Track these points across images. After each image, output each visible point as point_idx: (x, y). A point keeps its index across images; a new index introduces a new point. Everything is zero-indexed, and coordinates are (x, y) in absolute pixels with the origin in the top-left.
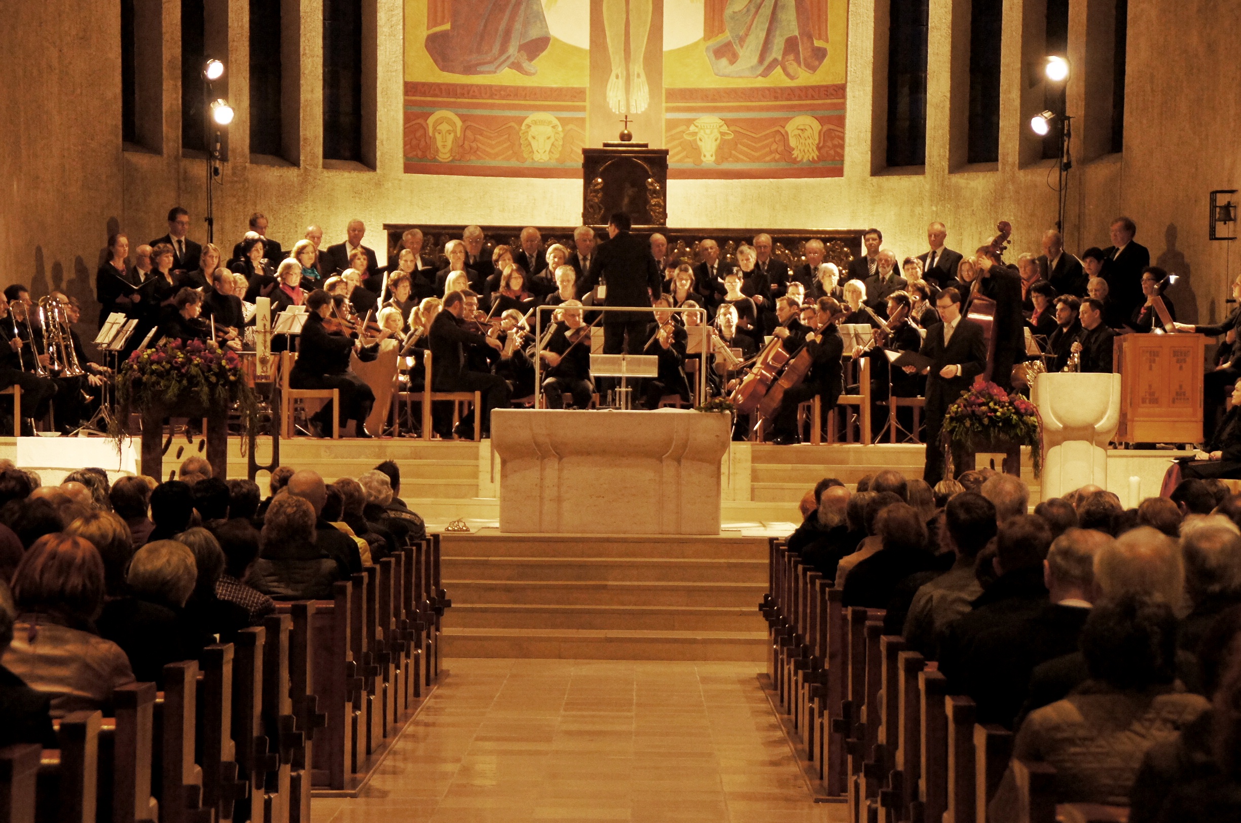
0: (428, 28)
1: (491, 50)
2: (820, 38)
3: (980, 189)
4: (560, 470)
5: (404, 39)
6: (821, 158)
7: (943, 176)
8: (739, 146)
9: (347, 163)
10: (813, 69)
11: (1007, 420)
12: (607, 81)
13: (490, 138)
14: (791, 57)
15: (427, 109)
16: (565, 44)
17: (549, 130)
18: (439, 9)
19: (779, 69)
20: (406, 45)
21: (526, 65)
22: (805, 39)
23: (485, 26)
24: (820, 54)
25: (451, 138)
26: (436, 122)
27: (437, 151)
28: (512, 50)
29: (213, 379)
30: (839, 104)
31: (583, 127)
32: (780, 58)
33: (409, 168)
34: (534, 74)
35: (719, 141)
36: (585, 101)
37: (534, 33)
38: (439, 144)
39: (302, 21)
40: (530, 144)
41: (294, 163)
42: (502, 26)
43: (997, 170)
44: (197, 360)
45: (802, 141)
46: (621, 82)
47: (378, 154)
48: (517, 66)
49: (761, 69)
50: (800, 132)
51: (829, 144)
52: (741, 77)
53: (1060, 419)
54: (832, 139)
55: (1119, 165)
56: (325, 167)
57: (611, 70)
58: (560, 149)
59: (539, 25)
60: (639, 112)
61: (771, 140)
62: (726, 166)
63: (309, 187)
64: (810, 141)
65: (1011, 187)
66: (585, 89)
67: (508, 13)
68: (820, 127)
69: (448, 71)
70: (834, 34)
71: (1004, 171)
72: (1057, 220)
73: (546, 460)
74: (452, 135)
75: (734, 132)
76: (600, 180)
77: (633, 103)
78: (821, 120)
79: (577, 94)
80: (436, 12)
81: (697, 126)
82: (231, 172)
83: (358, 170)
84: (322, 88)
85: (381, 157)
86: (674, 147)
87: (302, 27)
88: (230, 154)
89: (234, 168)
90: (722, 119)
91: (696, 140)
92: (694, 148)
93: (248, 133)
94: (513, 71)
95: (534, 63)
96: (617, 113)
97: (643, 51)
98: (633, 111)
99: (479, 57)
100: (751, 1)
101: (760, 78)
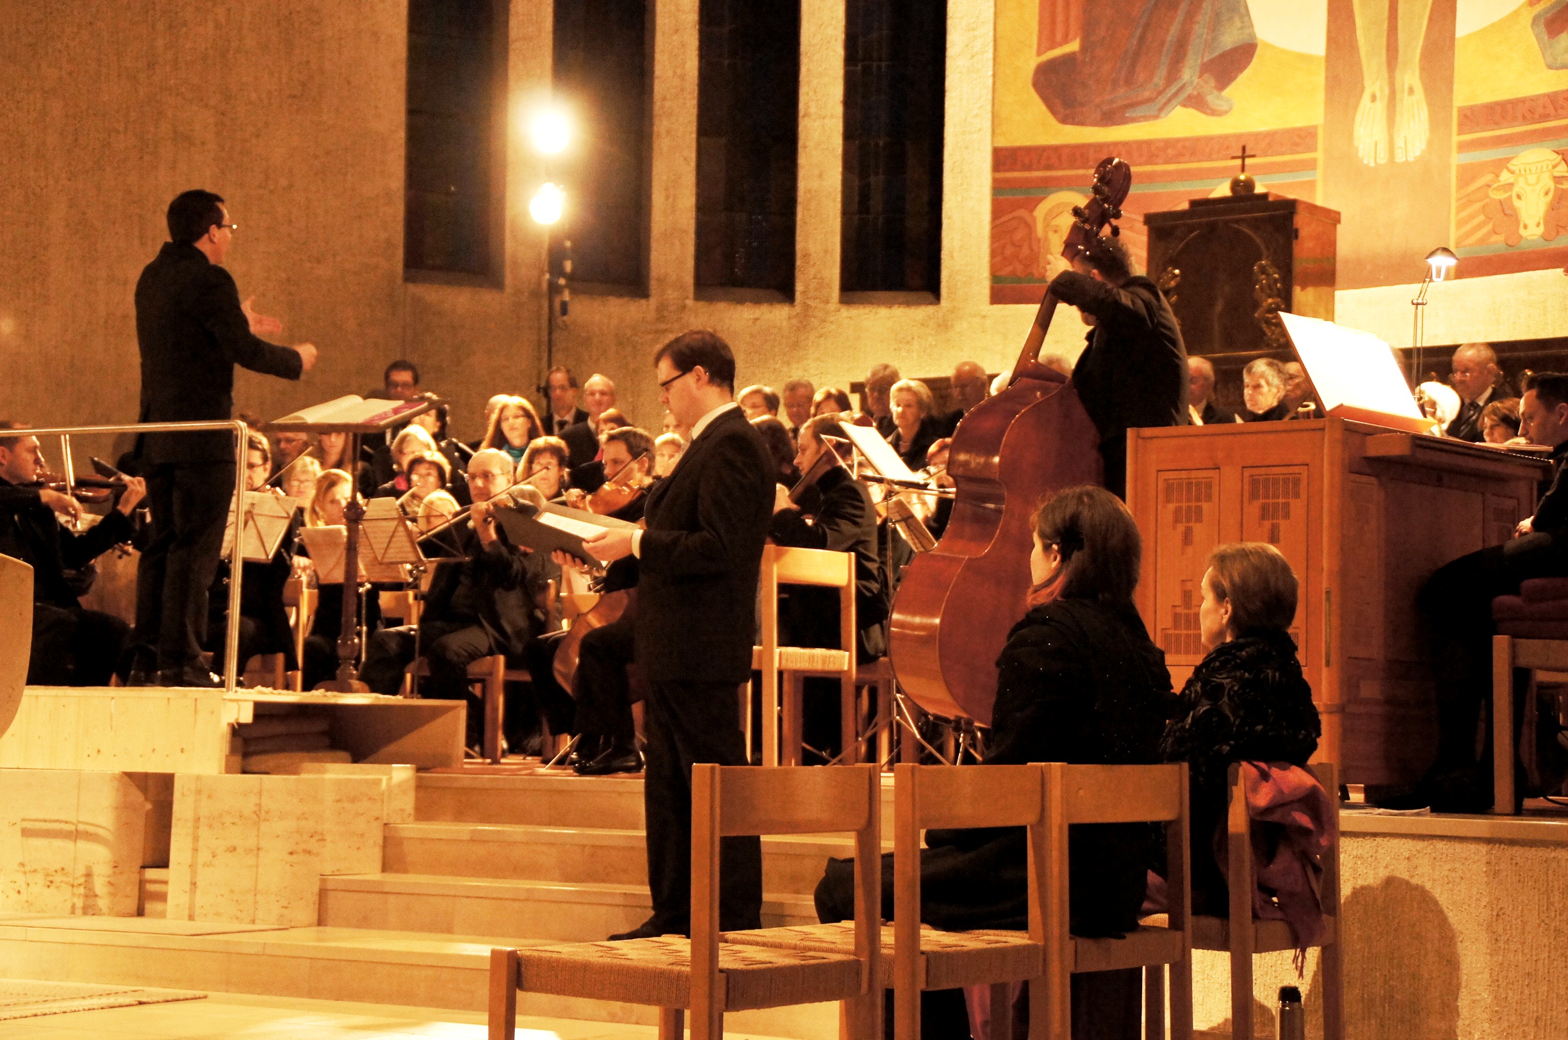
0: (1039, 53)
1: (1150, 79)
5: (994, 75)
12: (1356, 107)
15: (1036, 193)
16: (1283, 52)
18: (1060, 18)
20: (998, 84)
21: (1211, 99)
23: (1142, 38)
26: (1051, 210)
28: (1189, 74)
33: (1001, 295)
34: (1226, 112)
35: (1551, 195)
36: (1313, 149)
37: (1229, 39)
38: (1055, 249)
41: (783, 294)
46: (1381, 106)
47: (943, 274)
48: (1197, 102)
56: (844, 302)
57: (1363, 89)
59: (1238, 24)
60: (1411, 159)
62: (1565, 241)
63: (813, 336)
66: (1315, 127)
69: (1073, 123)
76: (1176, 272)
77: (1399, 142)
79: (1304, 139)
80: (1053, 22)
81: (1512, 172)
82: (651, 315)
83: (908, 304)
84: (840, 169)
85: (950, 276)
86: (1471, 217)
87: (803, 70)
88: (653, 285)
89: (661, 308)
90: (1557, 153)
91: (1510, 197)
92: (1507, 213)
93: (691, 249)
94: (1191, 112)
95: (1227, 92)
96: (1372, 164)
97: (1421, 43)
98: (1400, 158)
99: (1131, 94)
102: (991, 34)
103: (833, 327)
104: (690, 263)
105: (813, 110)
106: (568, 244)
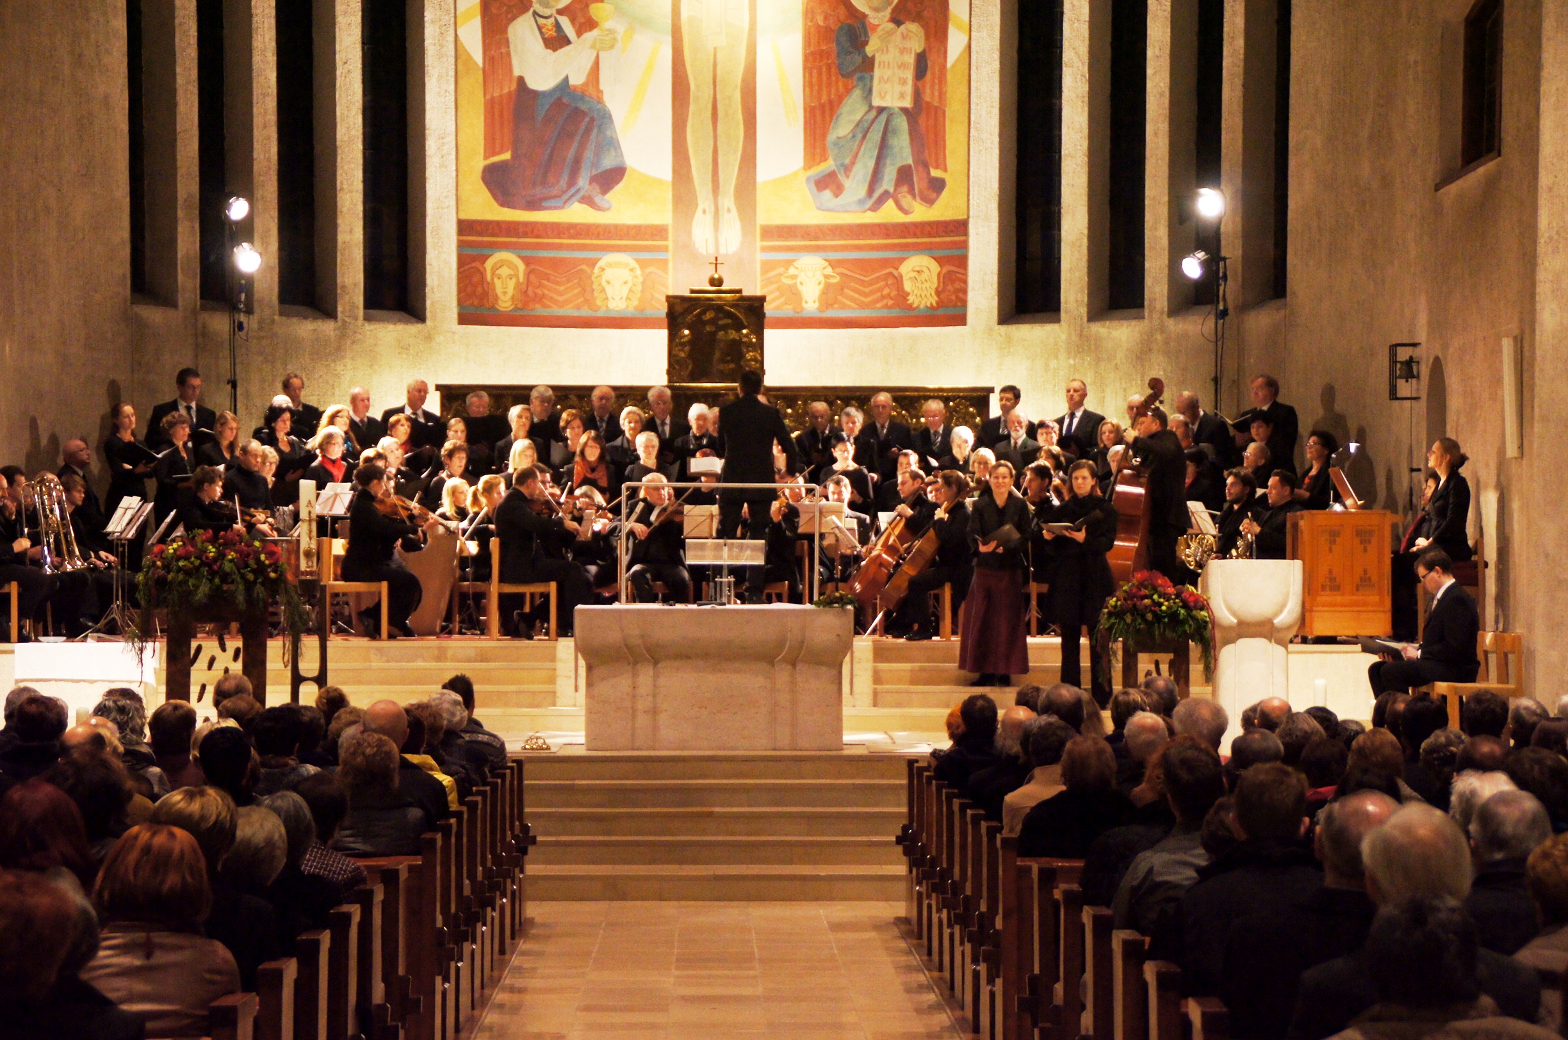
0: (486, 158)
1: (558, 182)
2: (937, 167)
3: (1124, 338)
4: (656, 676)
5: (457, 170)
6: (940, 304)
7: (1081, 325)
8: (846, 290)
9: (391, 314)
10: (929, 202)
11: (1173, 616)
12: (693, 216)
13: (558, 283)
14: (905, 189)
15: (486, 251)
16: (645, 175)
17: (625, 274)
18: (498, 135)
19: (890, 203)
20: (460, 177)
21: (598, 199)
22: (920, 169)
23: (551, 156)
24: (938, 186)
25: (511, 284)
26: (495, 264)
27: (496, 298)
28: (583, 182)
29: (251, 577)
30: (960, 242)
31: (665, 270)
32: (891, 190)
33: (464, 319)
34: (608, 209)
35: (822, 286)
36: (666, 239)
37: (608, 162)
38: (499, 290)
39: (339, 151)
40: (603, 290)
41: (330, 313)
42: (571, 155)
43: (1143, 318)
44: (231, 555)
45: (919, 284)
46: (709, 218)
47: (428, 303)
48: (588, 201)
49: (870, 202)
50: (915, 274)
51: (950, 287)
52: (847, 212)
53: (1234, 614)
54: (953, 282)
55: (1282, 312)
56: (367, 318)
57: (697, 205)
58: (639, 295)
59: (613, 153)
60: (730, 252)
61: (883, 283)
62: (832, 314)
63: (349, 342)
64: (927, 285)
65: (1159, 337)
66: (667, 226)
67: (578, 138)
68: (939, 269)
69: (508, 207)
70: (954, 160)
71: (1151, 317)
72: (1213, 375)
73: (639, 666)
74: (514, 280)
75: (842, 275)
76: (687, 332)
77: (722, 241)
78: (939, 260)
79: (659, 232)
80: (493, 140)
81: (796, 268)
82: (258, 325)
83: (405, 322)
84: (361, 228)
85: (432, 305)
86: (771, 292)
87: (340, 158)
88: (256, 306)
89: (261, 321)
90: (826, 260)
91: (796, 284)
92: (794, 293)
95: (609, 196)
96: (705, 253)
97: (734, 181)
98: (723, 251)
99: (544, 191)
100: (857, 125)
101: (869, 213)
102: (454, 142)
103: (361, 336)
104: (276, 290)
105: (345, 186)
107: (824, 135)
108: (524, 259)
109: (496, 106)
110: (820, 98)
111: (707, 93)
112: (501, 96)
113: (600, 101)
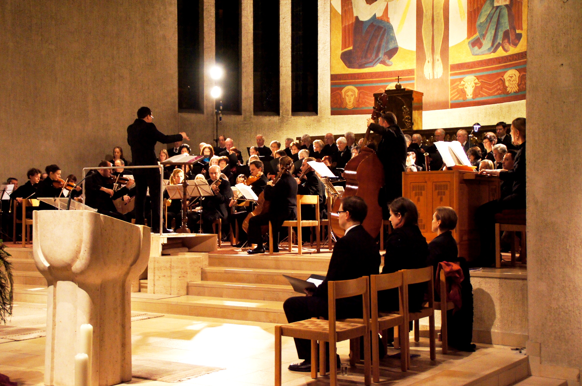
1: (371, 56)
2: (518, 29)
5: (330, 55)
6: (520, 90)
8: (484, 89)
10: (515, 45)
12: (424, 64)
13: (371, 96)
14: (506, 41)
16: (405, 50)
18: (347, 41)
19: (501, 48)
20: (332, 58)
21: (387, 61)
22: (512, 30)
23: (369, 47)
24: (519, 37)
25: (352, 98)
26: (346, 91)
27: (347, 104)
28: (381, 55)
30: (524, 62)
31: (413, 87)
32: (501, 42)
33: (333, 113)
34: (391, 65)
35: (474, 87)
36: (414, 75)
37: (391, 46)
38: (347, 101)
41: (277, 113)
42: (377, 44)
45: (511, 82)
46: (430, 64)
47: (319, 106)
48: (383, 63)
49: (493, 49)
50: (510, 78)
51: (523, 82)
52: (483, 54)
54: (524, 79)
56: (293, 115)
57: (426, 59)
59: (393, 42)
60: (438, 78)
61: (498, 83)
62: (478, 99)
63: (285, 124)
64: (514, 82)
66: (414, 69)
67: (379, 38)
68: (519, 74)
69: (351, 68)
74: (354, 96)
75: (481, 82)
77: (435, 73)
78: (519, 71)
79: (411, 72)
80: (346, 42)
81: (464, 81)
82: (243, 119)
83: (309, 115)
84: (291, 80)
85: (320, 109)
86: (454, 93)
87: (281, 54)
88: (243, 112)
89: (245, 118)
90: (475, 77)
91: (464, 88)
92: (463, 92)
93: (252, 102)
94: (382, 65)
95: (391, 60)
96: (429, 79)
97: (440, 48)
98: (436, 77)
99: (366, 60)
100: (488, 16)
101: (492, 54)
102: (329, 45)
103: (290, 122)
104: (252, 106)
105: (283, 65)
106: (221, 102)
107: (475, 22)
108: (357, 88)
109: (347, 28)
110: (474, 7)
111: (430, 12)
112: (349, 25)
113: (388, 22)
